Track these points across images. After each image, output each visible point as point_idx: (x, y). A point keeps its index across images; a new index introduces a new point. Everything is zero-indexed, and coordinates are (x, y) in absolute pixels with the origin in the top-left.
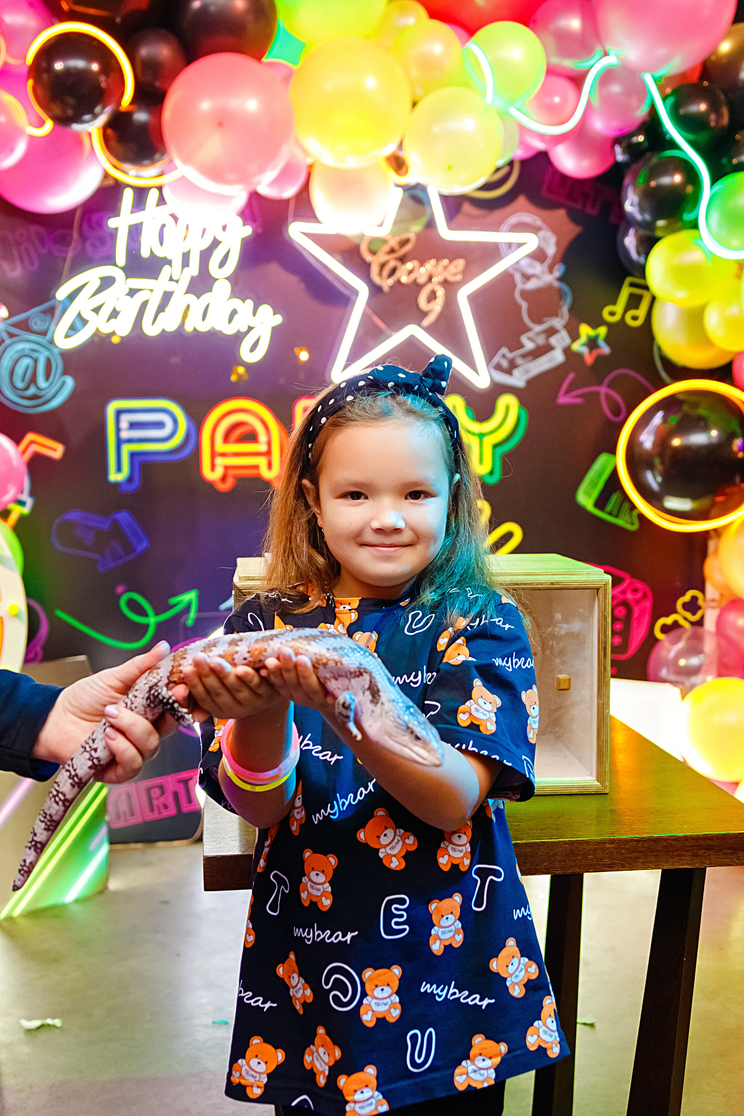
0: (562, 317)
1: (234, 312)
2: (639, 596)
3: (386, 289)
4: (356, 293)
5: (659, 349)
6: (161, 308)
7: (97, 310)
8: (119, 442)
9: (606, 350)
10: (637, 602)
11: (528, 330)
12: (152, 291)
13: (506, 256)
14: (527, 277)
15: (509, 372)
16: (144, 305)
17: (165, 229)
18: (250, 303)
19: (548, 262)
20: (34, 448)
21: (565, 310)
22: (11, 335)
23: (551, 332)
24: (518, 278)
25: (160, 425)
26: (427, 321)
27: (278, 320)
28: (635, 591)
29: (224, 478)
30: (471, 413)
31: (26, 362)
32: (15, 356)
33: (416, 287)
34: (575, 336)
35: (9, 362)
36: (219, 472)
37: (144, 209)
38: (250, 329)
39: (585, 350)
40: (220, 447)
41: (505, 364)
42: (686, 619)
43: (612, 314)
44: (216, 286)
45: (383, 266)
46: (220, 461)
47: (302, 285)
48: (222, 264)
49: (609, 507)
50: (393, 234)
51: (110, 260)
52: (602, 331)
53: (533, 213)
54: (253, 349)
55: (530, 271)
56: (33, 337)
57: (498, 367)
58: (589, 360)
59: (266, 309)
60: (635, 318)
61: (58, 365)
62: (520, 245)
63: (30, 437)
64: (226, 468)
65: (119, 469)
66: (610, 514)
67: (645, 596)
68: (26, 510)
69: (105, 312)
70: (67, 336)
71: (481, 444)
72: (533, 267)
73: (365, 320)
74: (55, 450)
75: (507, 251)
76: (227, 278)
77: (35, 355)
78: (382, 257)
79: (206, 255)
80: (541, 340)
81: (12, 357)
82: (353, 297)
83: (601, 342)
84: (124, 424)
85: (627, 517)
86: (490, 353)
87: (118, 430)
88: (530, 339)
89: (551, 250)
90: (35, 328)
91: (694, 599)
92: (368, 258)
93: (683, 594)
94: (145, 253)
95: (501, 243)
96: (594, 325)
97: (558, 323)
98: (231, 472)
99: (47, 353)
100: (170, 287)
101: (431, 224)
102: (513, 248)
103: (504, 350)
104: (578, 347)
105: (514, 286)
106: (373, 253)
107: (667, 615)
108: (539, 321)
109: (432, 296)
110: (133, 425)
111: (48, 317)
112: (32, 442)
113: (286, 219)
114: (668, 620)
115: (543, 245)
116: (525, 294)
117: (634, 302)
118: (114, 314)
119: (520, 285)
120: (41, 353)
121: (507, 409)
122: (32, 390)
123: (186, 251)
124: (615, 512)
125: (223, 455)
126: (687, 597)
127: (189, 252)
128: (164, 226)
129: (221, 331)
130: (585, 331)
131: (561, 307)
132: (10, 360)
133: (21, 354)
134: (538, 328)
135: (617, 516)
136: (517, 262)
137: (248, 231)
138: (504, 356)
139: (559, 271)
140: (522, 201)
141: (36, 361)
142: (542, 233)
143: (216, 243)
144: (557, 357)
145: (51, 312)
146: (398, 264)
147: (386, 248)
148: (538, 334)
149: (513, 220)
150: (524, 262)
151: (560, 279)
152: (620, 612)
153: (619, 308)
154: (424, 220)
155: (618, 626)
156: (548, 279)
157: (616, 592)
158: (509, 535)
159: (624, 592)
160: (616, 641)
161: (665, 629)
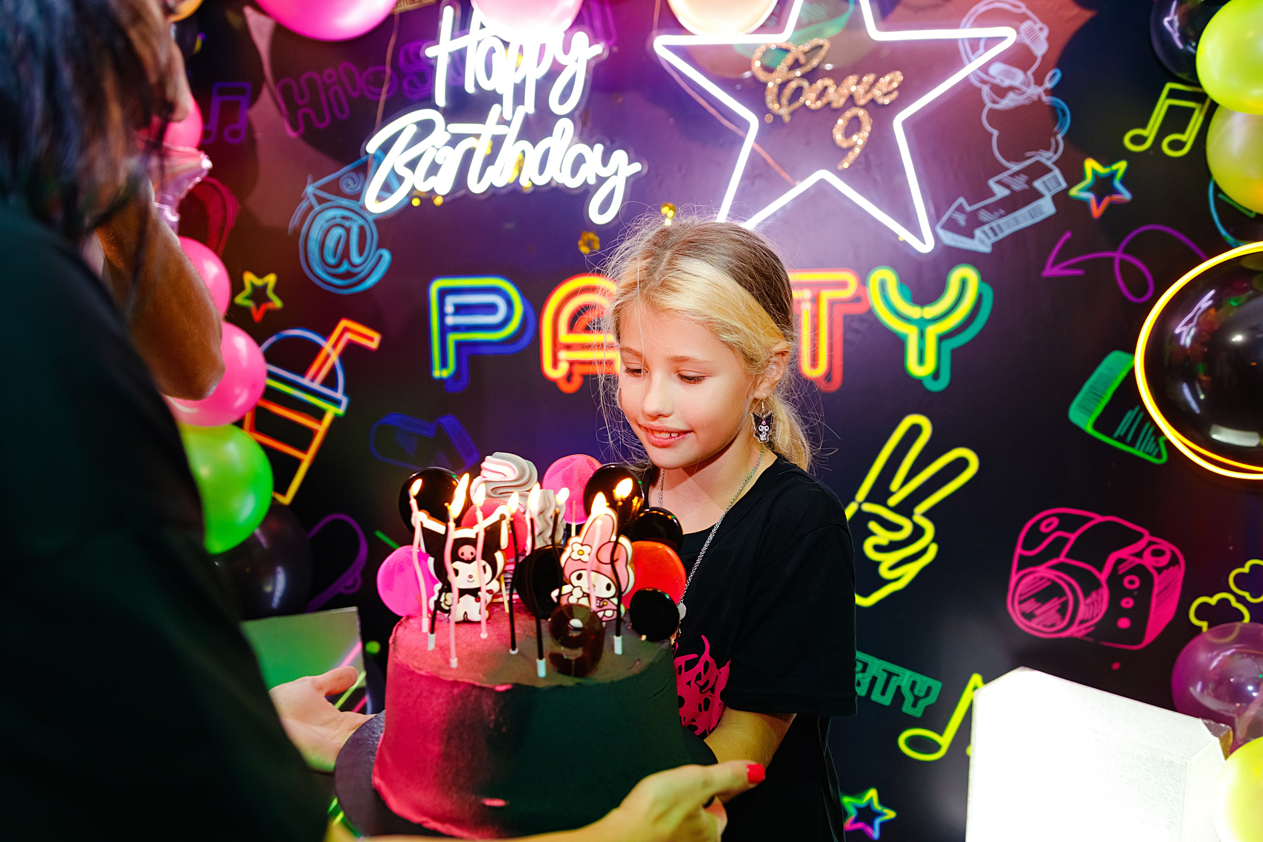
0: (1054, 149)
1: (580, 160)
2: (1164, 561)
3: (787, 119)
4: (744, 125)
5: (1218, 190)
6: (490, 160)
7: (412, 165)
8: (445, 330)
9: (1127, 196)
10: (1159, 570)
11: (999, 170)
12: (478, 136)
14: (1000, 92)
15: (968, 232)
16: (469, 155)
17: (494, 56)
18: (599, 148)
19: (1035, 67)
20: (348, 336)
21: (1059, 139)
22: (321, 200)
23: (1039, 170)
24: (986, 93)
25: (491, 308)
26: (845, 163)
28: (1158, 553)
29: (569, 377)
30: (908, 292)
31: (338, 232)
32: (326, 226)
33: (830, 112)
34: (1074, 175)
35: (318, 234)
36: (563, 368)
38: (601, 180)
39: (1090, 196)
40: (565, 337)
41: (961, 219)
42: (1240, 599)
43: (1138, 140)
44: (557, 126)
45: (782, 86)
46: (564, 355)
48: (564, 97)
49: (1120, 430)
50: (797, 40)
51: (428, 101)
52: (1121, 166)
54: (604, 207)
55: (1007, 83)
56: (345, 202)
57: (952, 226)
58: (1096, 212)
59: (620, 156)
60: (1177, 145)
61: (373, 234)
63: (344, 323)
64: (572, 363)
65: (444, 364)
66: (1121, 439)
67: (1174, 561)
68: (341, 411)
69: (423, 166)
70: (380, 199)
71: (922, 335)
72: (1010, 76)
74: (371, 339)
75: (971, 51)
76: (569, 116)
77: (347, 224)
78: (781, 74)
79: (543, 87)
80: (1019, 184)
81: (322, 227)
83: (1117, 184)
84: (449, 309)
85: (1151, 446)
87: (442, 315)
88: (1002, 183)
89: (1040, 49)
90: (347, 190)
92: (762, 76)
93: (1239, 563)
94: (470, 88)
95: (960, 42)
96: (1107, 159)
97: (1047, 157)
98: (578, 369)
99: (361, 222)
100: (502, 130)
101: (856, 22)
102: (980, 46)
103: (961, 200)
104: (1079, 192)
105: (979, 105)
106: (769, 70)
107: (1211, 592)
108: (1016, 156)
109: (854, 126)
110: (460, 309)
111: (362, 177)
112: (346, 330)
113: (651, 29)
114: (1213, 601)
115: (1027, 41)
116: (996, 117)
117: (1176, 120)
118: (434, 169)
119: (990, 104)
120: (355, 221)
121: (964, 283)
122: (345, 267)
123: (520, 80)
124: (1129, 438)
125: (569, 347)
126: (1246, 569)
127: (522, 83)
128: (492, 51)
129: (562, 185)
130: (1091, 166)
131: (1055, 134)
132: (320, 229)
133: (332, 222)
134: (1015, 167)
135: (1132, 444)
136: (982, 69)
137: (599, 50)
138: (960, 209)
139: (1051, 79)
141: (348, 230)
142: (1027, 24)
143: (556, 69)
144: (1046, 207)
145: (364, 170)
146: (805, 84)
147: (789, 59)
148: (1016, 175)
149: (982, 7)
150: (996, 69)
151: (1052, 92)
152: (1132, 583)
153: (1150, 131)
154: (844, 19)
155: (1127, 603)
156: (1035, 91)
157: (1124, 553)
158: (961, 464)
159: (1139, 555)
160: (1124, 623)
161: (1204, 612)
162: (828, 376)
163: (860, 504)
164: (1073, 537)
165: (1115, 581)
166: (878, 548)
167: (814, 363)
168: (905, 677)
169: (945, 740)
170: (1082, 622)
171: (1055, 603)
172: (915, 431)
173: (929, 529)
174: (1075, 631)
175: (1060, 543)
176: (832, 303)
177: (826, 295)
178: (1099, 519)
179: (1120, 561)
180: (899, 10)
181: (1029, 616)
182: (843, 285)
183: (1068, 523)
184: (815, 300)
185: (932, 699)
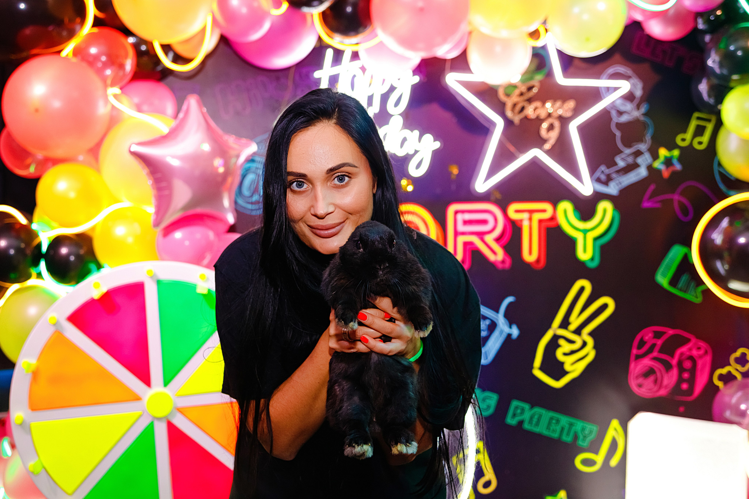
0: (646, 142)
1: (404, 140)
2: (701, 352)
3: (517, 122)
4: (493, 124)
5: (720, 165)
9: (678, 167)
10: (701, 357)
11: (621, 152)
13: (605, 98)
14: (620, 113)
15: (606, 183)
17: (355, 79)
18: (416, 133)
19: (636, 101)
21: (648, 137)
23: (638, 153)
24: (614, 113)
26: (547, 146)
27: (437, 145)
28: (699, 348)
30: (578, 214)
31: (251, 176)
32: (244, 172)
33: (539, 121)
34: (655, 156)
37: (340, 64)
38: (416, 152)
39: (662, 167)
41: (603, 177)
42: (737, 370)
43: (683, 140)
44: (392, 120)
45: (515, 105)
47: (454, 120)
48: (397, 104)
49: (680, 286)
50: (523, 81)
52: (676, 153)
53: (625, 65)
54: (418, 166)
55: (622, 108)
57: (598, 180)
58: (666, 174)
59: (428, 137)
60: (700, 143)
62: (616, 89)
66: (681, 289)
67: (706, 352)
71: (585, 238)
72: (625, 105)
73: (501, 146)
75: (606, 93)
76: (400, 115)
77: (258, 171)
78: (515, 98)
79: (385, 98)
80: (630, 160)
82: (491, 129)
83: (675, 161)
85: (694, 292)
86: (593, 170)
88: (623, 159)
89: (638, 93)
91: (744, 355)
92: (504, 99)
93: (735, 351)
95: (601, 87)
96: (670, 148)
97: (643, 147)
101: (550, 74)
102: (610, 91)
103: (603, 168)
104: (658, 164)
105: (611, 119)
106: (508, 95)
107: (723, 367)
108: (628, 145)
109: (551, 128)
113: (445, 71)
114: (724, 371)
115: (633, 89)
116: (619, 126)
117: (700, 131)
119: (616, 119)
121: (605, 211)
122: (255, 197)
123: (370, 94)
124: (684, 289)
126: (738, 353)
127: (372, 95)
128: (354, 76)
129: (395, 154)
130: (663, 152)
131: (645, 135)
133: (248, 170)
134: (628, 151)
135: (685, 292)
136: (613, 102)
137: (417, 79)
138: (603, 172)
139: (644, 109)
140: (617, 57)
141: (258, 175)
142: (632, 81)
143: (392, 89)
144: (642, 172)
146: (525, 104)
147: (517, 92)
148: (629, 155)
149: (611, 70)
150: (619, 102)
151: (645, 115)
152: (688, 364)
153: (688, 136)
154: (544, 71)
155: (686, 375)
156: (636, 114)
157: (684, 349)
158: (604, 307)
159: (690, 349)
160: (685, 386)
161: (721, 377)
162: (538, 261)
163: (555, 331)
164: (659, 342)
165: (680, 364)
166: (565, 354)
167: (530, 253)
168: (579, 425)
169: (599, 458)
170: (666, 387)
171: (652, 378)
172: (582, 289)
173: (590, 342)
174: (663, 392)
175: (654, 345)
176: (540, 221)
177: (537, 217)
178: (671, 332)
179: (682, 354)
180: (572, 70)
181: (640, 386)
182: (544, 211)
183: (658, 335)
184: (530, 219)
185: (593, 436)
